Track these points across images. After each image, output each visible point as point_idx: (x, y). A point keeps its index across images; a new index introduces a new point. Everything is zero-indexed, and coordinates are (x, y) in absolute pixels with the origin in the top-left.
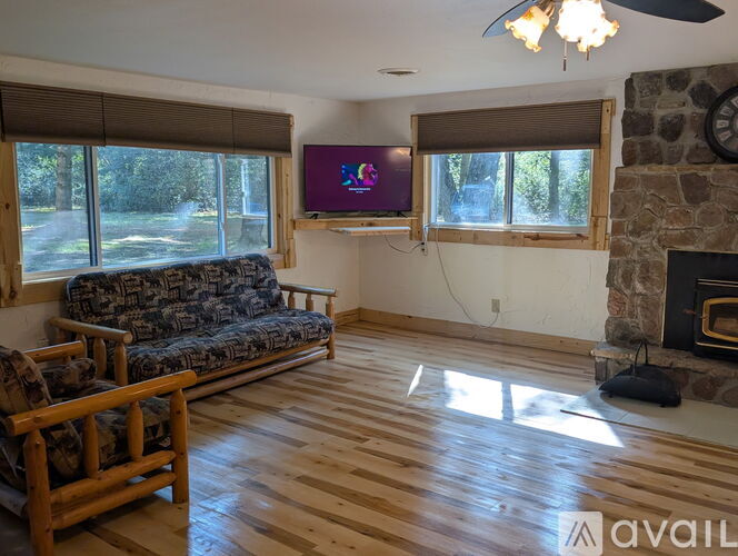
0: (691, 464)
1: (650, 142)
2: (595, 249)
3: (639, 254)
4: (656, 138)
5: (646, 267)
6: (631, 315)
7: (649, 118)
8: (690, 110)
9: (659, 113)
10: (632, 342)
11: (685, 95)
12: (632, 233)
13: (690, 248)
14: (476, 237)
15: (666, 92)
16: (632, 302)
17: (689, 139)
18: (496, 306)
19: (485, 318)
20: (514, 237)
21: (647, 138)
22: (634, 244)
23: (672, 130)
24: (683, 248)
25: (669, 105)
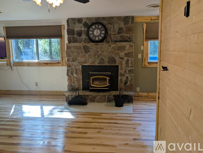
0: (91, 119)
1: (74, 37)
2: (63, 66)
3: (74, 67)
4: (76, 36)
5: (76, 70)
6: (74, 83)
7: (73, 30)
8: (83, 29)
9: (76, 29)
10: (75, 90)
11: (82, 25)
12: (72, 61)
13: (86, 64)
14: (29, 64)
15: (77, 24)
16: (74, 79)
17: (84, 36)
18: (37, 84)
19: (33, 88)
20: (40, 64)
22: (73, 64)
23: (80, 34)
24: (85, 65)
25: (78, 27)
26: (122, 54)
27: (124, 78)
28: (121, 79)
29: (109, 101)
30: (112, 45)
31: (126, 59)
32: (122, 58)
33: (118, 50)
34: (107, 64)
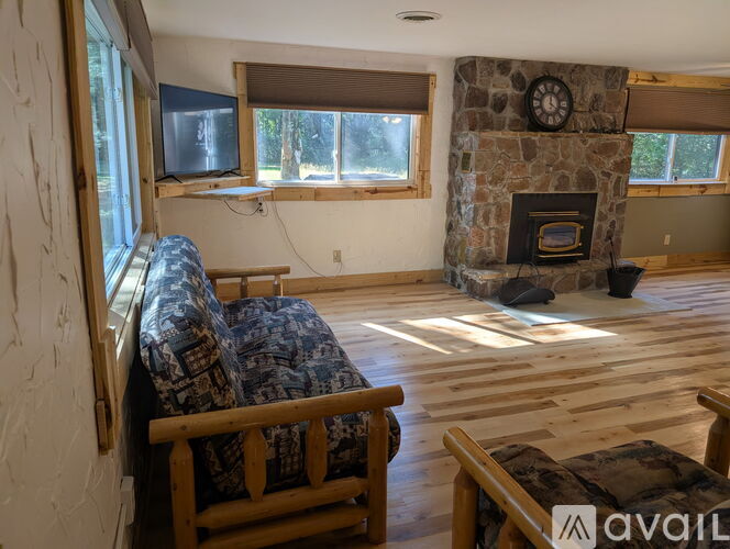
1: (486, 113)
3: (495, 198)
4: (489, 110)
5: (499, 207)
6: (488, 244)
7: (485, 94)
8: (510, 91)
9: (492, 91)
10: (488, 264)
11: (507, 79)
12: (491, 183)
13: (526, 191)
14: (318, 194)
15: (497, 75)
16: (489, 234)
17: (509, 113)
18: (337, 257)
19: (329, 270)
20: (356, 192)
21: (484, 109)
22: (491, 191)
23: (500, 105)
24: (521, 192)
25: (502, 87)
26: (609, 163)
27: (606, 226)
28: (600, 228)
29: (584, 285)
30: (590, 141)
31: (615, 175)
32: (608, 175)
33: (600, 153)
34: (573, 190)
